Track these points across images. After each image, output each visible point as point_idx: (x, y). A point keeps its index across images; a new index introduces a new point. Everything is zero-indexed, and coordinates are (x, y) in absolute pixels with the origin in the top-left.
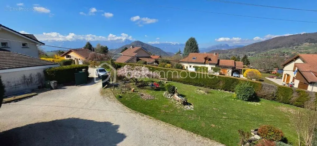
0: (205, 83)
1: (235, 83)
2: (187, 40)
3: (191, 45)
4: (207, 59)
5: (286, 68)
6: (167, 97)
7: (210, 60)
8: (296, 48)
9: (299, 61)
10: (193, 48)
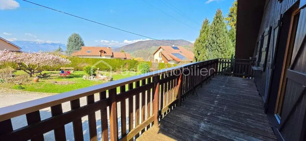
0: (114, 67)
1: (137, 64)
2: (70, 35)
3: (75, 42)
4: (103, 52)
5: (155, 55)
6: (89, 79)
7: (105, 52)
8: (150, 49)
9: (161, 50)
10: (79, 45)
